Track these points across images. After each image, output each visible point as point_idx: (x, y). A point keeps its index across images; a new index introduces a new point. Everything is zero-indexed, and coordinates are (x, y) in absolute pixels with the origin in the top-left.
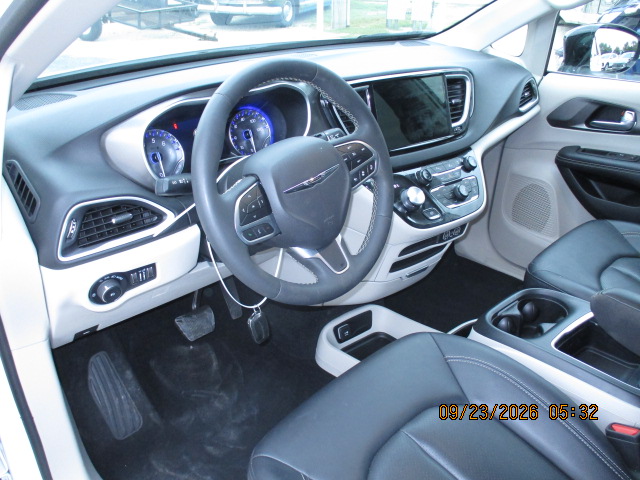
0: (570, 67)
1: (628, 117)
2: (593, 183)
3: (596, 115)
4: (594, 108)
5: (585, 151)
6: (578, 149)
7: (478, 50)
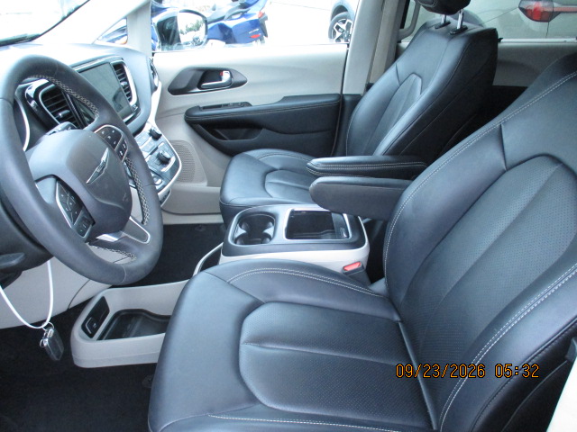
0: (166, 46)
1: (226, 77)
2: (218, 131)
3: (203, 79)
4: (201, 74)
5: (205, 108)
6: (198, 108)
7: (90, 43)
